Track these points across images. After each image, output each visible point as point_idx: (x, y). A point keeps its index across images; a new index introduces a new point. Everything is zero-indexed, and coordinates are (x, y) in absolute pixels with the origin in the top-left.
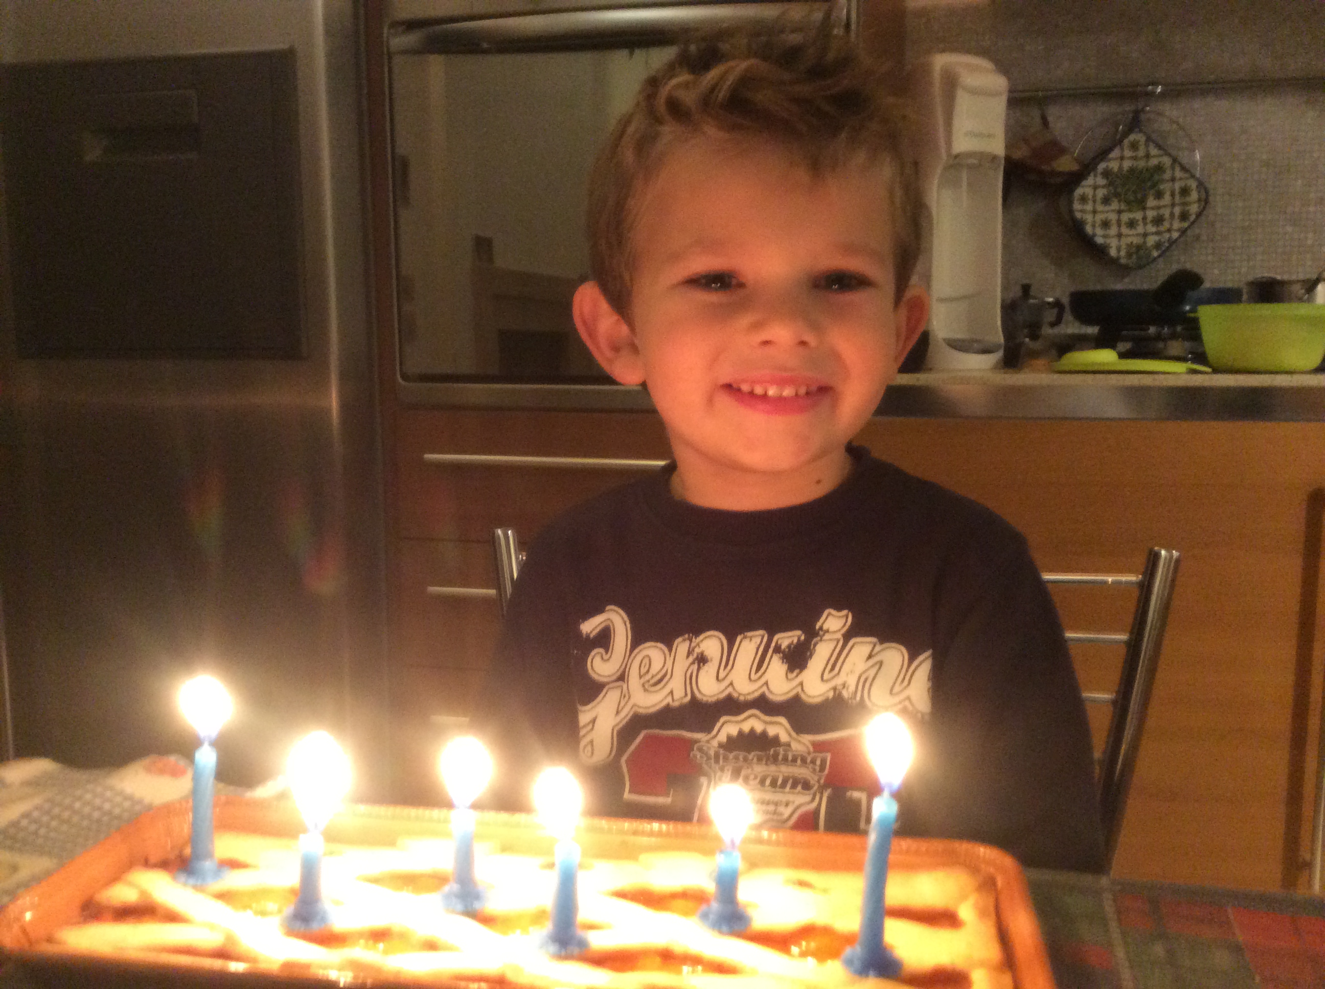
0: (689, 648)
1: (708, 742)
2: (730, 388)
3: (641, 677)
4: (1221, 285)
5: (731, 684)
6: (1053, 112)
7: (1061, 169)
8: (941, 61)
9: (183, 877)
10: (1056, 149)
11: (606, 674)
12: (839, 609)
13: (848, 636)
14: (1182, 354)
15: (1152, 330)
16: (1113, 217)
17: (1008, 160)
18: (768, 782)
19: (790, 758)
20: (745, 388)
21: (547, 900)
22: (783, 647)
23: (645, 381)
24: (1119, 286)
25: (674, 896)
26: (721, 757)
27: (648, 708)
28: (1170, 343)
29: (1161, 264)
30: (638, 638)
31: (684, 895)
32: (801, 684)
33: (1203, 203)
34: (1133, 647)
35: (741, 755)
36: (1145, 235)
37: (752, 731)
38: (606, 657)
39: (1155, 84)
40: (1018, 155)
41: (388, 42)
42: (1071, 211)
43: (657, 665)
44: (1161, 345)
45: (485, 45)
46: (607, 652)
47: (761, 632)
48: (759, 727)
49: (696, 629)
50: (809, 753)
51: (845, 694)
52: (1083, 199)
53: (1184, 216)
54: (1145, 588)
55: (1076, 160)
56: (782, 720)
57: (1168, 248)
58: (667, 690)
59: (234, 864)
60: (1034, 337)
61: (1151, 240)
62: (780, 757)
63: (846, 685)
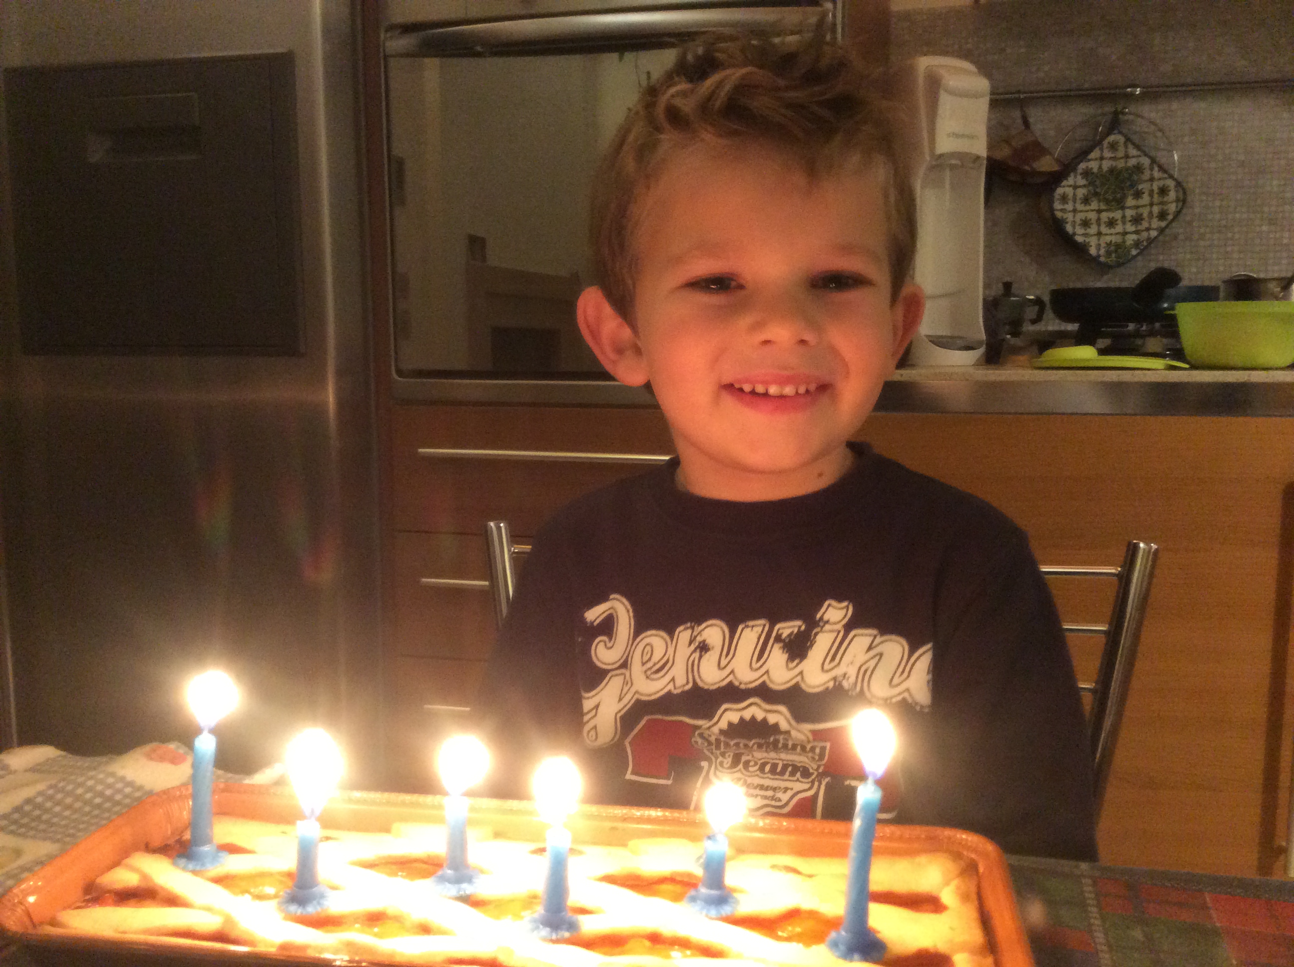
0: (691, 636)
1: (709, 728)
2: (731, 388)
3: (643, 664)
4: (1199, 283)
5: (732, 672)
6: (1035, 114)
7: (1043, 169)
8: (924, 63)
9: (182, 862)
10: (1038, 149)
11: (611, 660)
12: (840, 600)
13: (849, 627)
14: (1159, 350)
15: (1131, 327)
16: (1093, 216)
17: (989, 159)
18: (767, 768)
19: (790, 746)
20: (747, 388)
21: (539, 885)
22: (784, 636)
23: (649, 381)
24: (1099, 285)
25: (663, 880)
26: (722, 744)
27: (650, 695)
28: (1148, 339)
29: (1140, 262)
30: (641, 626)
31: (671, 880)
32: (801, 673)
33: (1180, 204)
34: (1113, 637)
35: (743, 742)
36: (1125, 233)
37: (753, 718)
38: (609, 645)
39: (1135, 86)
40: (999, 155)
41: (384, 44)
42: (1052, 210)
43: (658, 655)
44: (1139, 342)
45: (479, 48)
46: (610, 639)
47: (762, 622)
48: (760, 715)
49: (698, 618)
50: (809, 742)
51: (846, 684)
52: (1064, 198)
53: (1162, 216)
54: (1124, 579)
55: (1058, 161)
56: (782, 708)
57: (1146, 247)
58: (668, 678)
59: (233, 849)
60: (1016, 334)
61: (1131, 239)
62: (780, 745)
63: (847, 676)
